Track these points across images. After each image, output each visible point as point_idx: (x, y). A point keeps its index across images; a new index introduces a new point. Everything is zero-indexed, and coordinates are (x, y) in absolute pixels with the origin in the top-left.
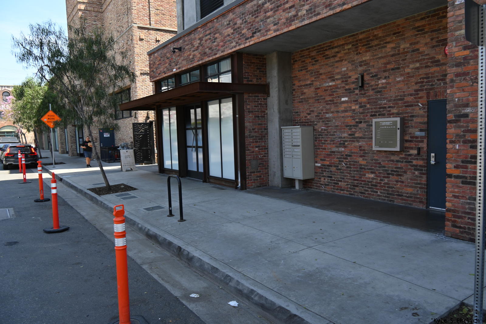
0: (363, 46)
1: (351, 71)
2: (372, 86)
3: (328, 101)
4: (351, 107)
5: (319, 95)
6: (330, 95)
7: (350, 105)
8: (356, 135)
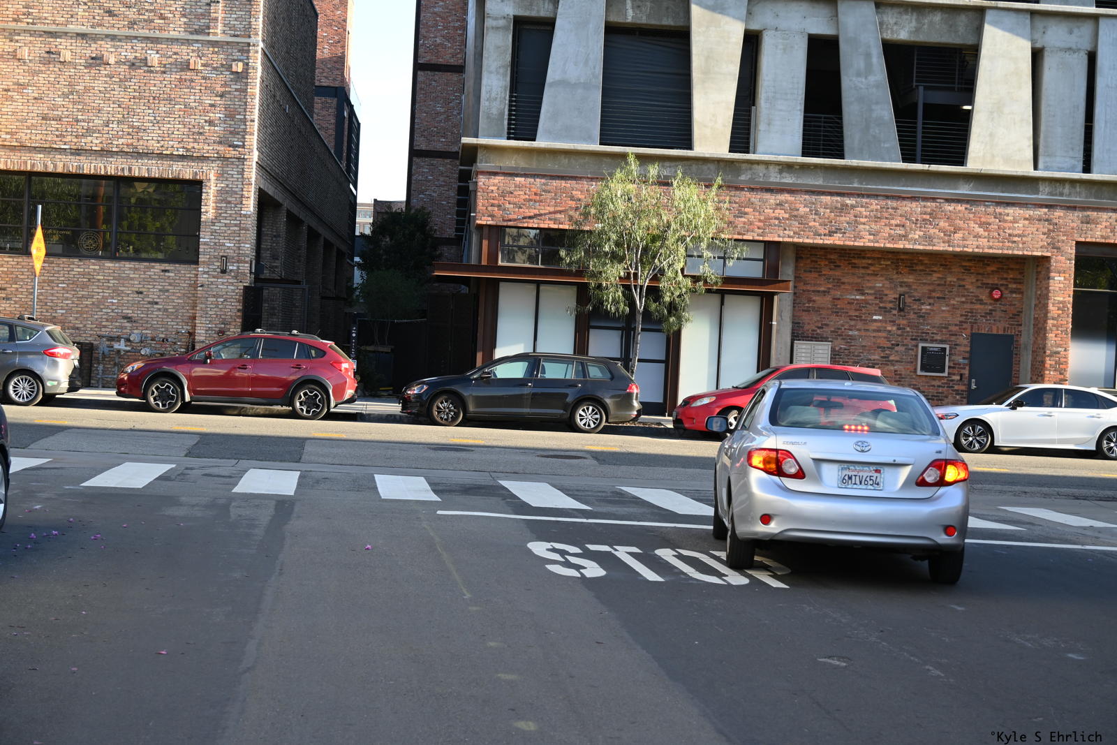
0: (906, 266)
1: (887, 288)
2: (913, 309)
3: (852, 316)
4: (886, 327)
5: (838, 306)
6: (856, 310)
7: (884, 324)
8: (891, 358)
